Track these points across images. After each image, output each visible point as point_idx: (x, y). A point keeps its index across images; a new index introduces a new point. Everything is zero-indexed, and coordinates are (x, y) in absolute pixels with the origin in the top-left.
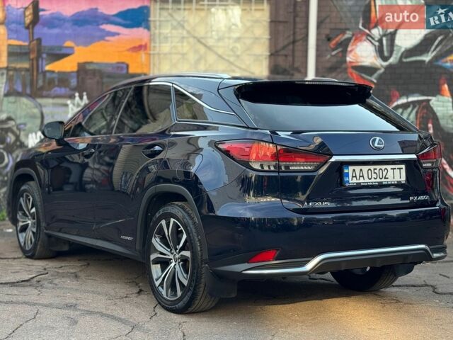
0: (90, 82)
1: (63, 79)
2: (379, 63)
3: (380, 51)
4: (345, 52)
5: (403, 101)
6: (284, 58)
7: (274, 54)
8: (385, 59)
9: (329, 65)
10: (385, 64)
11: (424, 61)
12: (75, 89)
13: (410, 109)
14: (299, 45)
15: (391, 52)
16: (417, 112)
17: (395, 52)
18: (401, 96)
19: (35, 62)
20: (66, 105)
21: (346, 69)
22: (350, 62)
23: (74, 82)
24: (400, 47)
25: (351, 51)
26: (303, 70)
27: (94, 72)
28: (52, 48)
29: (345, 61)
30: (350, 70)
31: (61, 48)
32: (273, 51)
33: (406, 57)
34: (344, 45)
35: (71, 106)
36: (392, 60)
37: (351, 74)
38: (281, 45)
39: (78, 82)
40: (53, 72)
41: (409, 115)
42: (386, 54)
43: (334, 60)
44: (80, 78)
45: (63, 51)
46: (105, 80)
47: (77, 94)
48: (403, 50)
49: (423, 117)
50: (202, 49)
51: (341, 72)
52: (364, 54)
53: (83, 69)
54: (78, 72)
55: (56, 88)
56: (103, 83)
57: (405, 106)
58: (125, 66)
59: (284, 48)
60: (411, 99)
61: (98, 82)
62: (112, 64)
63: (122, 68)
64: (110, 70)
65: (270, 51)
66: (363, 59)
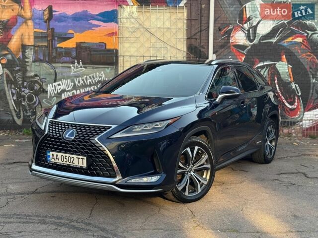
0: (84, 54)
1: (68, 52)
2: (248, 43)
3: (248, 37)
4: (229, 37)
5: (261, 64)
6: (195, 40)
7: (189, 38)
8: (251, 41)
9: (220, 44)
10: (251, 44)
11: (273, 42)
12: (74, 58)
13: (265, 69)
14: (203, 33)
15: (255, 37)
16: (268, 71)
17: (256, 38)
18: (260, 62)
19: (51, 42)
20: (70, 67)
21: (230, 46)
22: (232, 43)
23: (74, 54)
24: (260, 34)
25: (232, 36)
26: (206, 47)
27: (86, 48)
28: (61, 34)
29: (230, 42)
30: (232, 47)
31: (66, 34)
32: (189, 36)
33: (263, 40)
34: (229, 33)
35: (72, 68)
36: (255, 42)
37: (233, 49)
38: (193, 33)
39: (76, 53)
40: (62, 48)
41: (264, 72)
42: (252, 38)
43: (223, 41)
44: (78, 51)
45: (67, 36)
46: (92, 53)
47: (76, 61)
48: (261, 36)
49: (271, 74)
50: (148, 35)
51: (227, 48)
52: (240, 38)
53: (79, 46)
54: (76, 48)
55: (64, 58)
56: (91, 55)
57: (262, 67)
58: (104, 44)
59: (195, 35)
60: (265, 63)
61: (88, 54)
62: (96, 43)
63: (102, 46)
64: (95, 47)
65: (187, 36)
66: (239, 41)
